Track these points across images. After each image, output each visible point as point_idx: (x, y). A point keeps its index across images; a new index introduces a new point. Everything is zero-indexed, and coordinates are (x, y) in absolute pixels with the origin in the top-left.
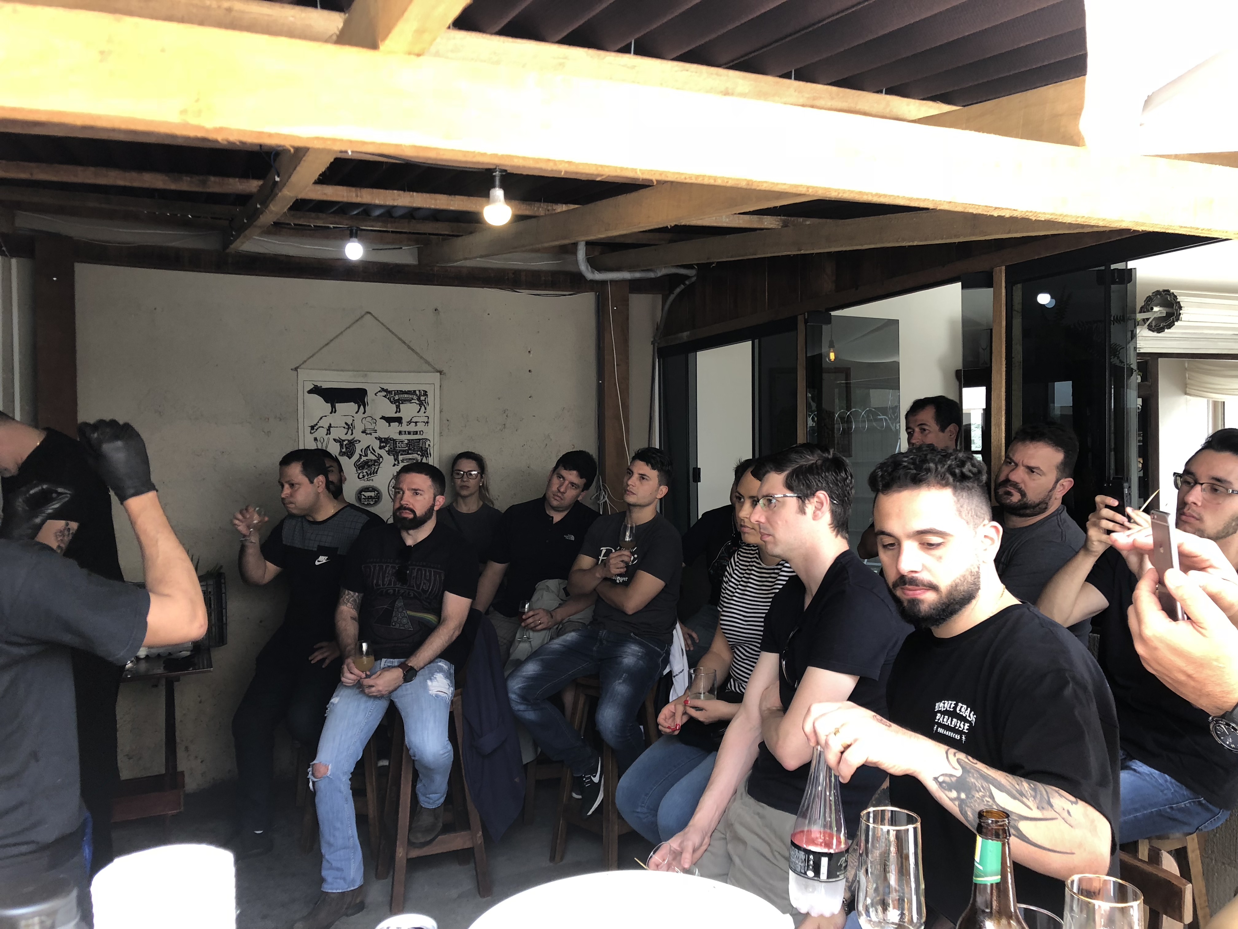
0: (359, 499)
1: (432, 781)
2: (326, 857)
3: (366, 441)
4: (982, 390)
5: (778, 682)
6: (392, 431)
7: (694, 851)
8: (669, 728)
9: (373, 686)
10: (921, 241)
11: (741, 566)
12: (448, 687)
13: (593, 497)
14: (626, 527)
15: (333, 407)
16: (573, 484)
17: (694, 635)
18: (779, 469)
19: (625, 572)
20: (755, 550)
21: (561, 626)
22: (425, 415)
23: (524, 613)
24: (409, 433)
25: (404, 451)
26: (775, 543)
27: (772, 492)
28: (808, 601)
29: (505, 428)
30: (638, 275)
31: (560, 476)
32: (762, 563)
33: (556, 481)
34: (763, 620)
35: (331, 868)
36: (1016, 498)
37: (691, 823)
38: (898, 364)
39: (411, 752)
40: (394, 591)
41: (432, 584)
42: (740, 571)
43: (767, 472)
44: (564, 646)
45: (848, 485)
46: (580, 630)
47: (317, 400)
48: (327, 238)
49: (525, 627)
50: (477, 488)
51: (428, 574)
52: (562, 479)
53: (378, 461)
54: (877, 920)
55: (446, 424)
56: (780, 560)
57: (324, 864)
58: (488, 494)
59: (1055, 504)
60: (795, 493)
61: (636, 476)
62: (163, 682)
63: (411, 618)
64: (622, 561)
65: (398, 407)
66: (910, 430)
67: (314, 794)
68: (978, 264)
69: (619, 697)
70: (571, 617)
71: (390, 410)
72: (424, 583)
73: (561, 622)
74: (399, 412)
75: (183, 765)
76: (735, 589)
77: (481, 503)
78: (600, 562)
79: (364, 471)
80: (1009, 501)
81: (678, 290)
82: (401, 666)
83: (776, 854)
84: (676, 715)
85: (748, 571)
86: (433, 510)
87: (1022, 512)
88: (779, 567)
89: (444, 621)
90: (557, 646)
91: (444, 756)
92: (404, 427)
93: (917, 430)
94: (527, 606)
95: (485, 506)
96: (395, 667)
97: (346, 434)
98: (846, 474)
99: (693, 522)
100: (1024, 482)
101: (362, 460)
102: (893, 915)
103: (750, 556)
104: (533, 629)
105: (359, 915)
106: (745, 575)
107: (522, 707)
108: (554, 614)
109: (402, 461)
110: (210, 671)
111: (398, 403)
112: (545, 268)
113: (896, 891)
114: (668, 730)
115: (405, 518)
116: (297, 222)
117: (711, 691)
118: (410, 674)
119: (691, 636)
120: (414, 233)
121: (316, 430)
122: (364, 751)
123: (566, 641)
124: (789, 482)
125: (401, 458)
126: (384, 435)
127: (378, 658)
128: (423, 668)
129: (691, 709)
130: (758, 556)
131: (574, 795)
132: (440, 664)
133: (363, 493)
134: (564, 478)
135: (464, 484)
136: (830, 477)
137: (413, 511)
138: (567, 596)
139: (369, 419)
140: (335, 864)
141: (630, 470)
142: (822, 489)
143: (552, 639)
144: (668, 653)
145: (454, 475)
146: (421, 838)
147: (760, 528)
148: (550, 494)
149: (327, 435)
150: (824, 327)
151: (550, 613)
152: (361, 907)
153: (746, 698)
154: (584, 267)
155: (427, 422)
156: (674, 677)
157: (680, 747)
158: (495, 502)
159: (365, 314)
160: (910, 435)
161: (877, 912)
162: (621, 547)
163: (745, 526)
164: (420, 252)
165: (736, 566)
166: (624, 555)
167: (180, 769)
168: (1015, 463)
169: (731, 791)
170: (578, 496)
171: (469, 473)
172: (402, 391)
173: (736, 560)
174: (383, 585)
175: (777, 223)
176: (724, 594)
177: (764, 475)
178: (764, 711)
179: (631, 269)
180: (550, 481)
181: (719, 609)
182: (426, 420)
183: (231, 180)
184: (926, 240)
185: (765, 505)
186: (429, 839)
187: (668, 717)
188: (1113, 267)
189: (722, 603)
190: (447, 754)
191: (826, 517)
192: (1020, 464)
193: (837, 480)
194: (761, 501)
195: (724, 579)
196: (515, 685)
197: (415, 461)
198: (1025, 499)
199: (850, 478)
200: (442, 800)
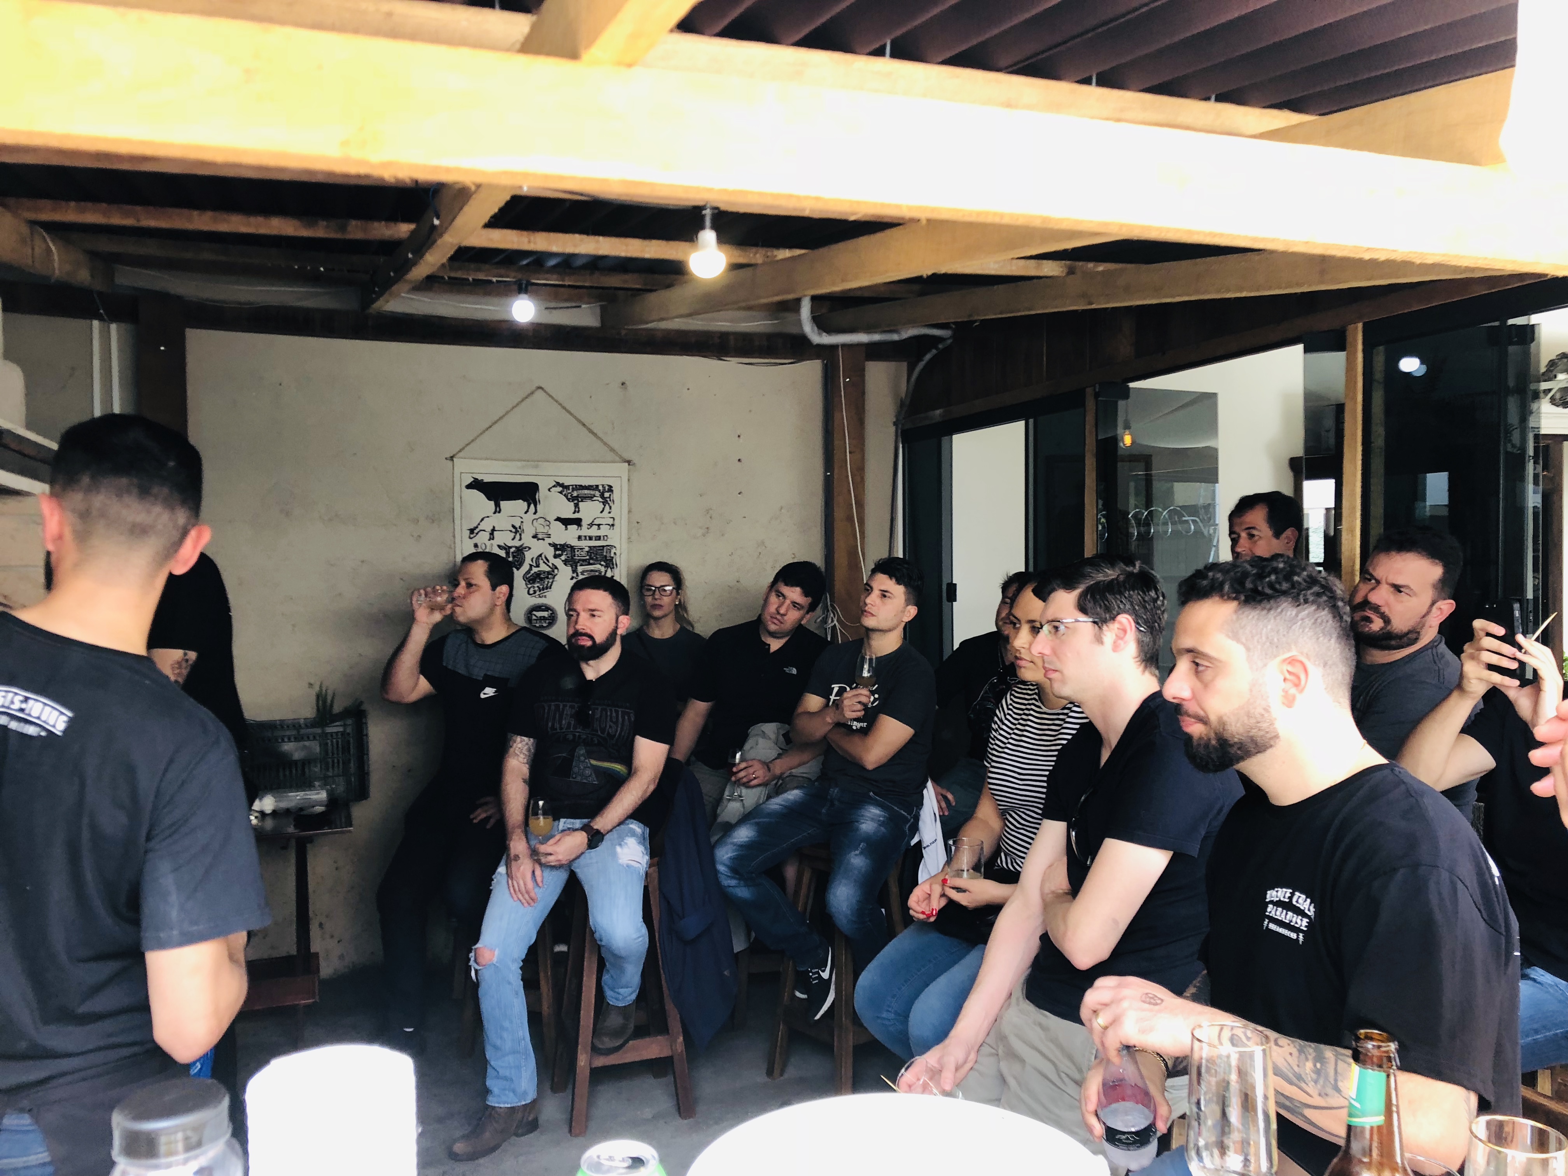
0: (529, 619)
1: (622, 970)
2: (492, 1063)
3: (536, 548)
4: (1330, 484)
5: (1065, 859)
6: (569, 536)
7: (957, 1069)
8: (923, 913)
9: (551, 854)
10: (1251, 291)
11: (1015, 711)
12: (641, 854)
13: (819, 620)
14: (863, 659)
15: (497, 505)
16: (794, 604)
17: (950, 796)
18: (1069, 586)
19: (863, 716)
20: (1034, 690)
21: (781, 782)
22: (611, 515)
23: (734, 765)
24: (591, 538)
25: (583, 560)
26: (1063, 681)
27: (1058, 616)
28: (1105, 755)
29: (708, 532)
30: (876, 337)
31: (780, 594)
32: (1042, 707)
33: (773, 599)
34: (1045, 779)
35: (498, 1077)
36: (1377, 625)
37: (953, 1033)
38: (1216, 450)
39: (597, 936)
40: (574, 736)
41: (620, 726)
42: (1015, 716)
43: (1053, 590)
44: (785, 807)
45: (1159, 608)
46: (804, 787)
47: (478, 496)
48: (488, 294)
49: (735, 782)
50: (672, 607)
51: (614, 714)
52: (781, 598)
53: (551, 574)
54: (1212, 1167)
55: (635, 525)
56: (1068, 702)
57: (489, 1070)
58: (687, 614)
59: (1430, 634)
60: (1090, 617)
61: (876, 593)
62: (293, 843)
63: (596, 769)
64: (859, 702)
65: (576, 506)
66: (1234, 536)
67: (476, 986)
68: (1325, 322)
69: (856, 872)
70: (793, 771)
71: (567, 510)
72: (610, 727)
73: (780, 777)
74: (578, 512)
75: (316, 946)
76: (1007, 739)
77: (678, 626)
78: (831, 703)
79: (536, 585)
80: (1367, 629)
81: (928, 357)
82: (585, 828)
83: (1063, 1075)
84: (932, 897)
85: (1024, 717)
86: (616, 634)
87: (1384, 643)
88: (1066, 711)
89: (635, 772)
90: (777, 807)
91: (637, 941)
92: (585, 531)
93: (1244, 535)
94: (738, 756)
95: (682, 629)
96: (577, 830)
97: (513, 539)
98: (1156, 594)
99: (947, 654)
100: (1387, 604)
101: (532, 572)
102: (1234, 1161)
103: (1027, 697)
104: (747, 785)
105: (532, 1135)
106: (1021, 722)
107: (733, 882)
108: (771, 765)
109: (582, 573)
110: (350, 831)
111: (576, 500)
112: (758, 330)
113: (1239, 1131)
114: (922, 916)
115: (583, 646)
116: (453, 275)
117: (976, 868)
118: (595, 839)
119: (945, 798)
120: (597, 288)
121: (477, 534)
122: (538, 933)
123: (787, 800)
124: (1082, 603)
125: (580, 569)
126: (560, 541)
127: (556, 818)
128: (611, 830)
129: (951, 890)
130: (1037, 697)
131: (798, 994)
132: (632, 826)
133: (534, 613)
134: (783, 596)
135: (657, 602)
136: (1134, 597)
137: (591, 637)
138: (787, 744)
139: (541, 521)
140: (502, 1072)
141: (869, 585)
142: (1125, 612)
143: (769, 797)
144: (917, 818)
145: (644, 591)
146: (608, 1043)
147: (1044, 662)
148: (767, 617)
149: (489, 540)
150: (1121, 404)
151: (767, 765)
152: (533, 1126)
153: (1023, 877)
154: (808, 328)
155: (613, 525)
156: (925, 848)
157: (934, 937)
158: (695, 625)
159: (535, 390)
160: (1235, 542)
161: (1212, 1156)
162: (857, 685)
163: (1021, 659)
164: (603, 310)
165: (1009, 709)
166: (861, 694)
167: (313, 950)
168: (1376, 580)
169: (1004, 995)
170: (802, 619)
171: (661, 588)
172: (581, 486)
173: (1009, 702)
174: (561, 728)
175: (1061, 269)
176: (992, 744)
177: (1050, 593)
178: (1048, 894)
179: (868, 329)
180: (766, 600)
181: (986, 763)
182: (611, 522)
183: (376, 224)
184: (1258, 290)
185: (1050, 632)
186: (617, 1044)
187: (921, 899)
188: (1511, 322)
189: (991, 756)
190: (641, 939)
191: (1131, 648)
192: (1384, 581)
193: (1145, 601)
194: (1046, 628)
195: (993, 725)
196: (724, 854)
197: (597, 574)
198: (1389, 628)
199: (1161, 598)
200: (634, 997)
